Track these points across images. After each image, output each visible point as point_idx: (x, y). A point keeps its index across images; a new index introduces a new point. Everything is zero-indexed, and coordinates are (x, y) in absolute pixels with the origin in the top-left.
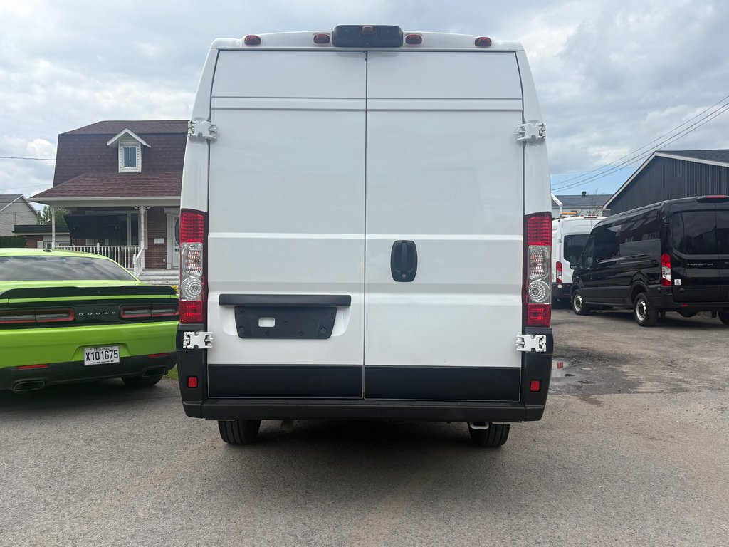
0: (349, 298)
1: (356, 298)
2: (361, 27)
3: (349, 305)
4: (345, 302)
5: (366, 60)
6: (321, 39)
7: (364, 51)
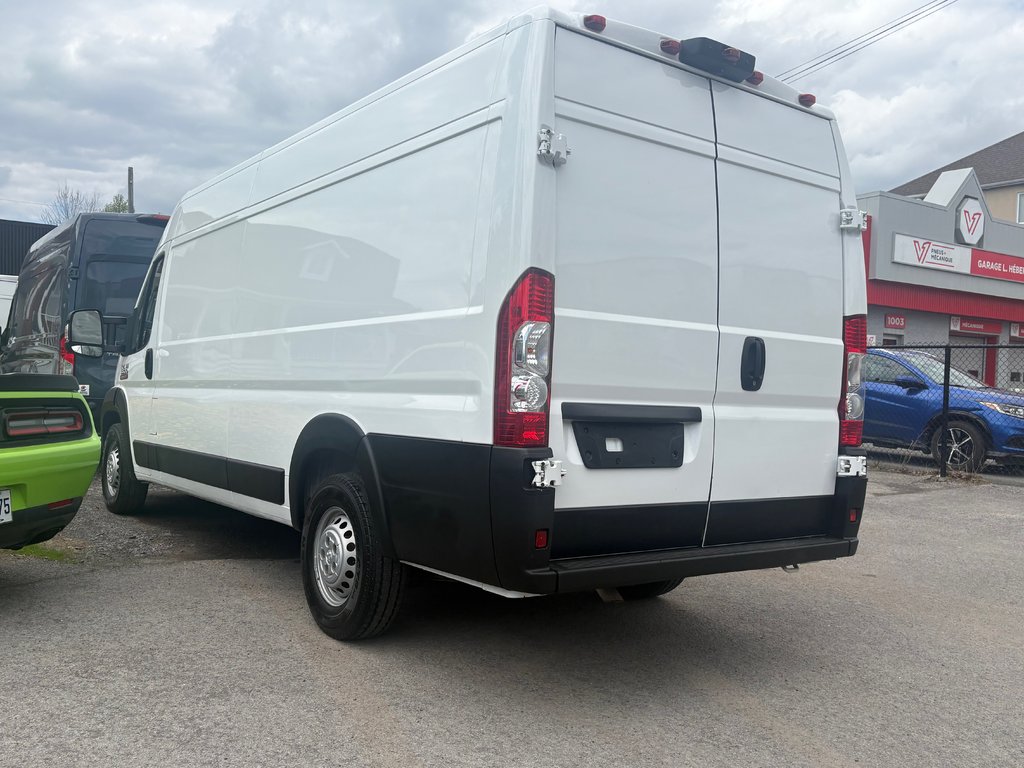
0: (698, 411)
1: (707, 411)
2: (725, 47)
3: (700, 420)
4: (695, 416)
5: (711, 90)
6: (668, 46)
7: (707, 78)
